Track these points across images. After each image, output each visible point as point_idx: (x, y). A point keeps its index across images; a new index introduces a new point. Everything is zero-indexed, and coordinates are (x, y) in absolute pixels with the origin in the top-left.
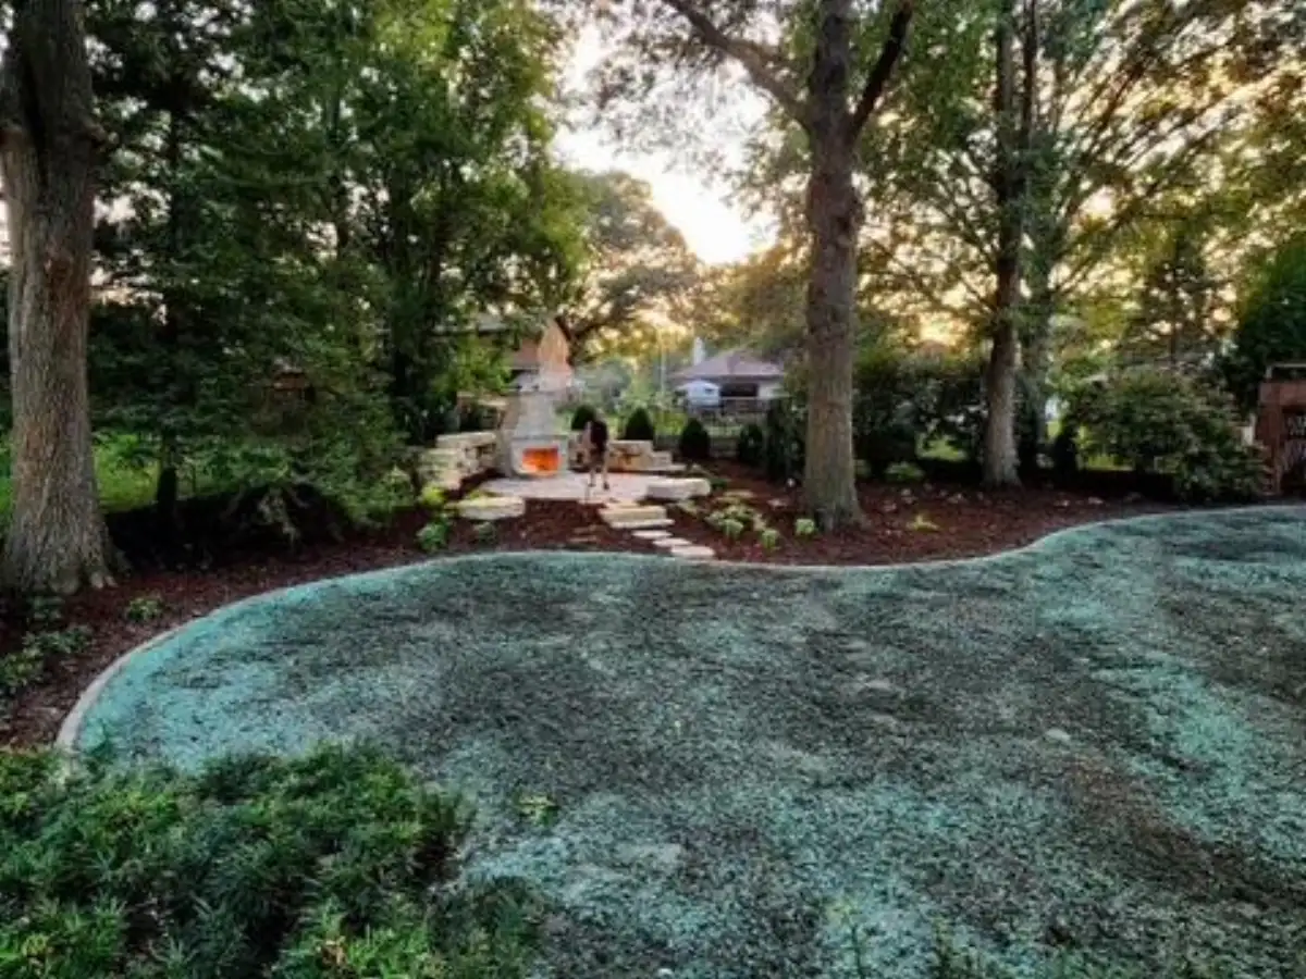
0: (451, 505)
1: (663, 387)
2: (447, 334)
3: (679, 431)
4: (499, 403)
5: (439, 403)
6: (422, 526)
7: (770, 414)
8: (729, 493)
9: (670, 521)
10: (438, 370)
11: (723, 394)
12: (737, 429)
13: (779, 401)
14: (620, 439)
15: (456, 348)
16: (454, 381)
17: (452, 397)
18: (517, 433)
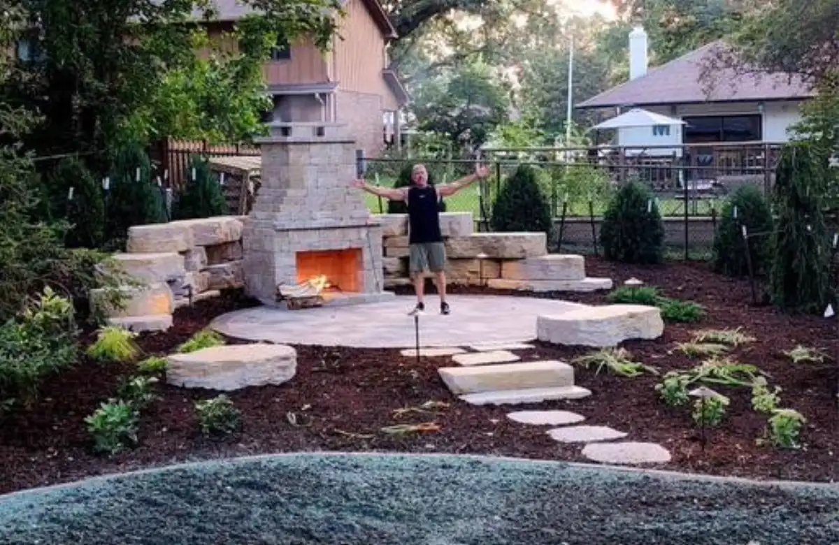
0: (152, 361)
1: (569, 124)
2: (150, 27)
3: (600, 209)
4: (248, 162)
5: (134, 162)
6: (95, 404)
7: (784, 174)
8: (701, 334)
9: (580, 391)
10: (129, 100)
11: (688, 135)
12: (719, 204)
13: (802, 149)
14: (482, 226)
15: (165, 56)
16: (163, 119)
17: (159, 148)
18: (282, 220)
